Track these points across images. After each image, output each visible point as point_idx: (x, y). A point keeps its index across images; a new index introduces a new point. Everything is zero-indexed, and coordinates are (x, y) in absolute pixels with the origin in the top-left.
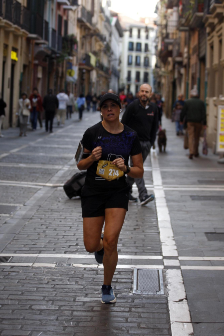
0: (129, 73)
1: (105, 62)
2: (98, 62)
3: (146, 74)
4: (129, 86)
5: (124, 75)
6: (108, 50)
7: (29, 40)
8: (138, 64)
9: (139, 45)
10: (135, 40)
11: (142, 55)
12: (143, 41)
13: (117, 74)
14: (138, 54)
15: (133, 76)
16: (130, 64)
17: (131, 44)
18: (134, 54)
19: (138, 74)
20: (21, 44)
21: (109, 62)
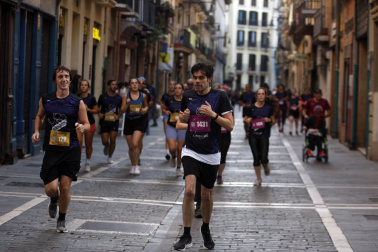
0: (240, 57)
1: (207, 41)
2: (198, 41)
3: (265, 59)
4: (239, 77)
5: (232, 60)
6: (210, 23)
7: (114, 11)
8: (252, 44)
9: (254, 14)
10: (248, 7)
11: (259, 30)
12: (260, 9)
13: (222, 59)
14: (253, 28)
15: (246, 61)
16: (240, 43)
17: (242, 13)
18: (247, 29)
19: (252, 58)
20: (105, 18)
21: (212, 40)
